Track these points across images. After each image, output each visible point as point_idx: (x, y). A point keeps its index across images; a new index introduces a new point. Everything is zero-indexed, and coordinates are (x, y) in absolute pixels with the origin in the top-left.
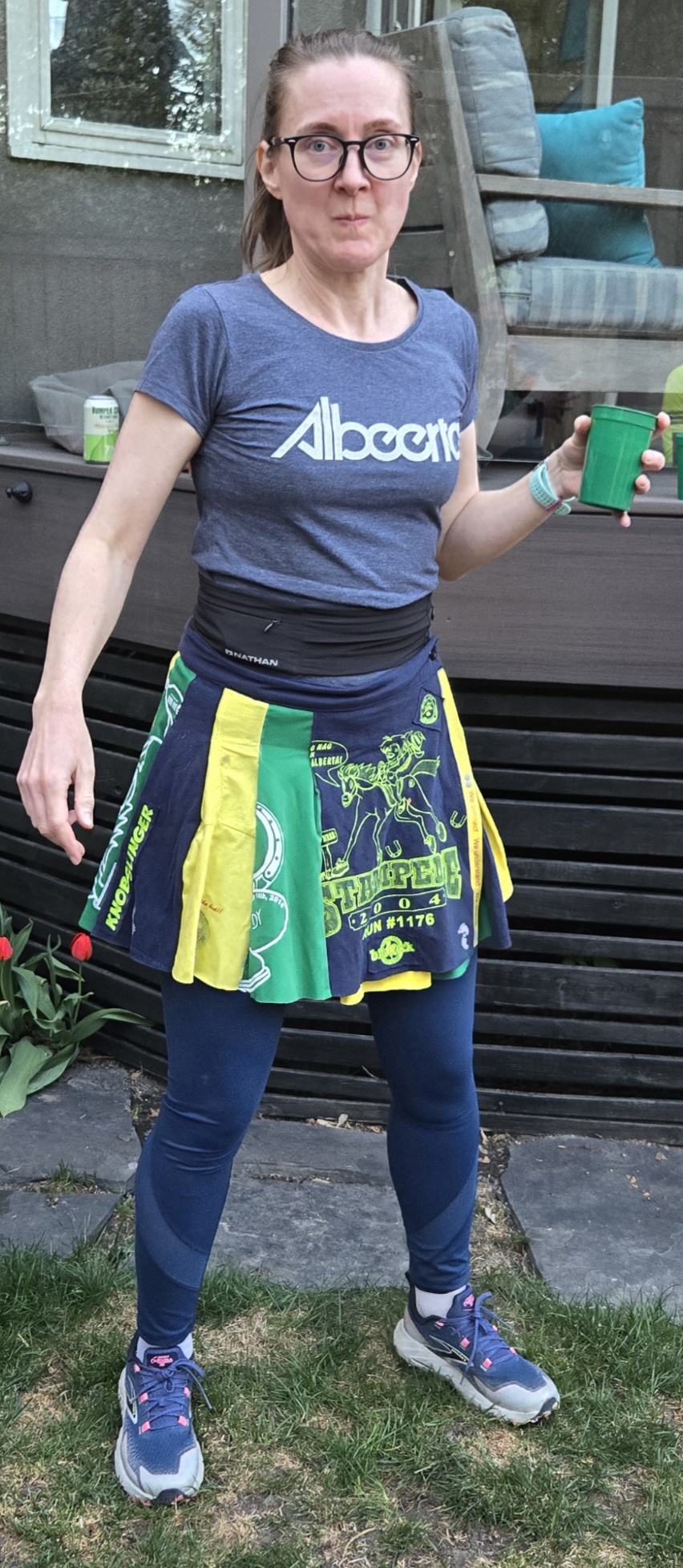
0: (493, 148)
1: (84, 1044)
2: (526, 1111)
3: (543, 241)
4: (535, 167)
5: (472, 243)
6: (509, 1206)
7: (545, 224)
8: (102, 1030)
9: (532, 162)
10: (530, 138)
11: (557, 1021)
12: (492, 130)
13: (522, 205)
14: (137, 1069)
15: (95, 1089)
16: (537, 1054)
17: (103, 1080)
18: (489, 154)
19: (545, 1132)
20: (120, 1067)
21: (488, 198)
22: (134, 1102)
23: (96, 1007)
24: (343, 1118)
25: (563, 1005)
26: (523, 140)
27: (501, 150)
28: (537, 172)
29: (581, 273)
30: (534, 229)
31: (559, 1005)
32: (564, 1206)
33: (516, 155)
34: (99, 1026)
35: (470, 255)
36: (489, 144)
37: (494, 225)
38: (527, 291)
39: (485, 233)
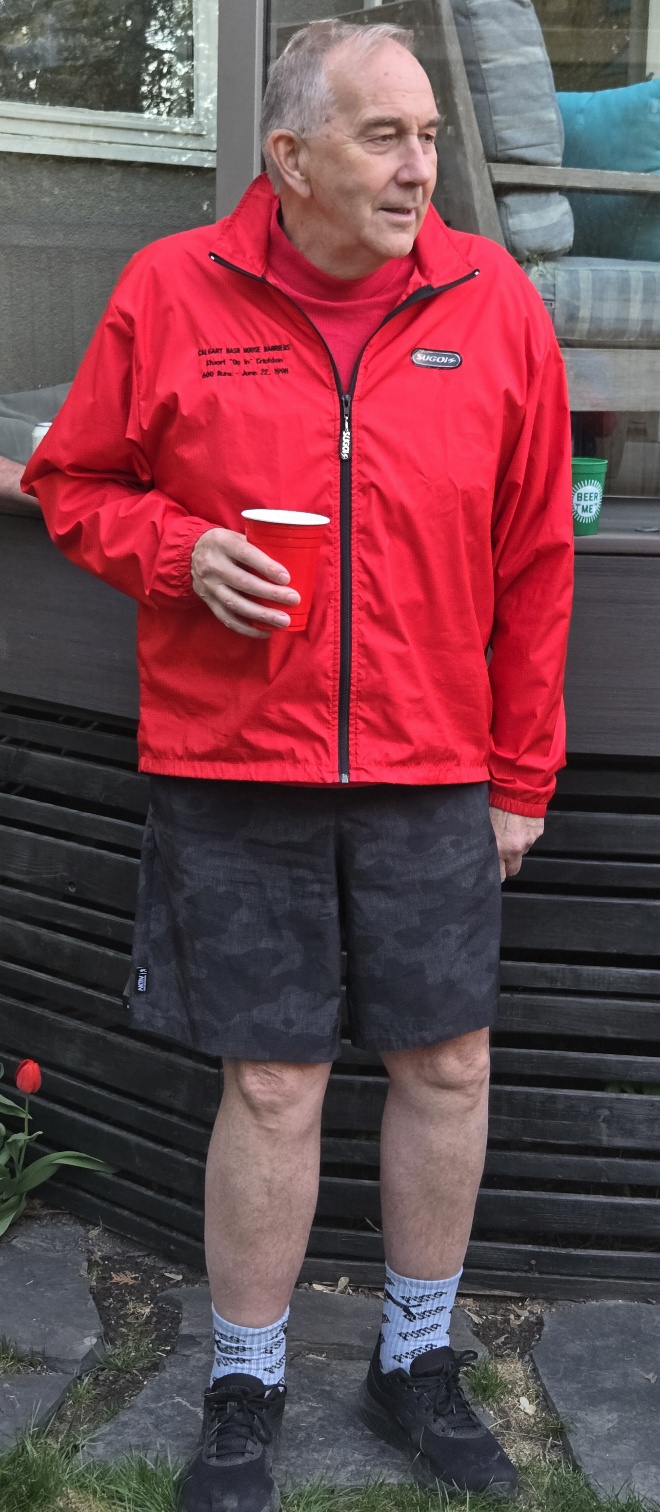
0: (507, 134)
1: (32, 1194)
2: (564, 1271)
3: (568, 238)
4: (558, 155)
6: (542, 1385)
7: (569, 220)
8: (53, 1178)
9: (552, 149)
10: (551, 122)
11: (600, 1161)
12: (505, 113)
13: (543, 197)
14: (96, 1225)
15: (46, 1250)
16: (576, 1201)
17: (53, 1239)
18: (502, 141)
19: (587, 1298)
20: (75, 1223)
21: (501, 190)
22: (92, 1264)
23: (47, 1150)
24: (343, 1281)
25: (605, 1141)
26: (541, 123)
27: (516, 135)
28: (559, 159)
29: (613, 275)
30: (555, 225)
31: (600, 1140)
32: (609, 1385)
33: (534, 141)
34: (50, 1172)
36: (503, 129)
37: (510, 221)
38: (550, 296)
39: (500, 230)
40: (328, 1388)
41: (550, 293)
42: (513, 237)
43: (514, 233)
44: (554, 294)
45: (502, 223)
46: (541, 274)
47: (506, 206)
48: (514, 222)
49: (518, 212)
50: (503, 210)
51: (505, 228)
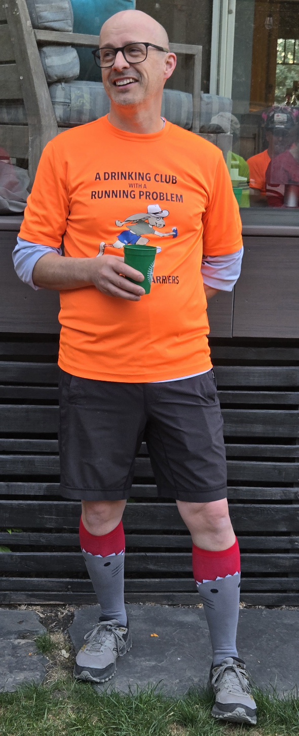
0: (44, 14)
2: (84, 590)
3: (76, 70)
4: (70, 27)
5: (33, 71)
6: (72, 644)
7: (77, 61)
9: (67, 23)
10: (66, 8)
12: (42, 3)
13: (63, 49)
18: (40, 17)
21: (41, 44)
26: (62, 9)
28: (71, 29)
30: (70, 63)
33: (58, 18)
35: (32, 79)
36: (41, 11)
37: (46, 61)
38: (68, 101)
39: (41, 66)
41: (67, 98)
43: (50, 67)
45: (42, 62)
46: (63, 89)
47: (45, 53)
49: (50, 56)
50: (43, 55)
51: (44, 65)
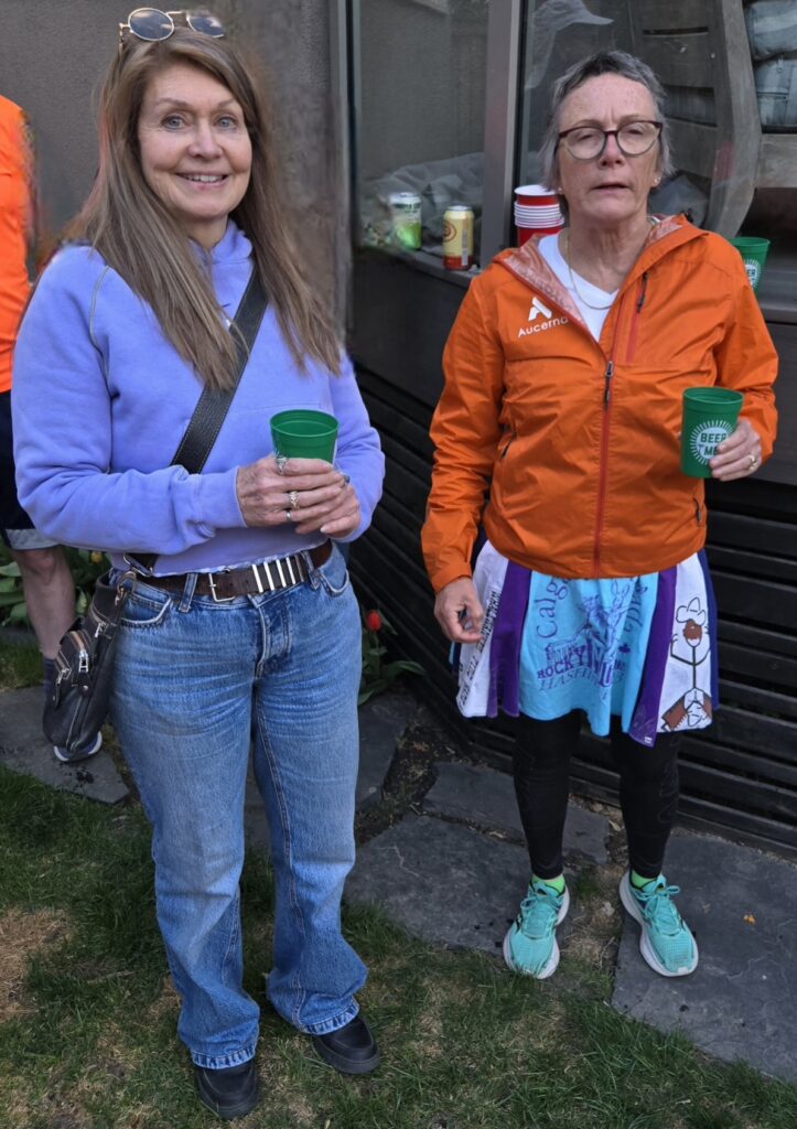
5: (728, 45)
30: (795, 27)
35: (726, 56)
37: (755, 25)
38: (785, 91)
39: (744, 33)
40: (487, 863)
41: (784, 87)
42: (757, 39)
43: (758, 35)
44: (788, 88)
45: (747, 28)
46: (780, 71)
47: (754, 12)
48: (758, 26)
49: (762, 16)
50: (751, 15)
51: (749, 31)
